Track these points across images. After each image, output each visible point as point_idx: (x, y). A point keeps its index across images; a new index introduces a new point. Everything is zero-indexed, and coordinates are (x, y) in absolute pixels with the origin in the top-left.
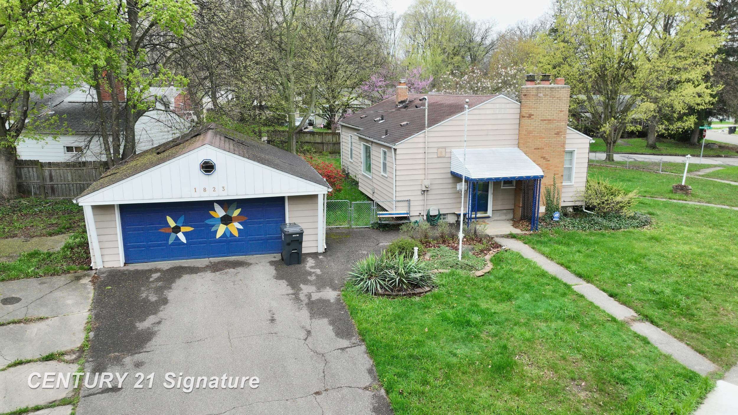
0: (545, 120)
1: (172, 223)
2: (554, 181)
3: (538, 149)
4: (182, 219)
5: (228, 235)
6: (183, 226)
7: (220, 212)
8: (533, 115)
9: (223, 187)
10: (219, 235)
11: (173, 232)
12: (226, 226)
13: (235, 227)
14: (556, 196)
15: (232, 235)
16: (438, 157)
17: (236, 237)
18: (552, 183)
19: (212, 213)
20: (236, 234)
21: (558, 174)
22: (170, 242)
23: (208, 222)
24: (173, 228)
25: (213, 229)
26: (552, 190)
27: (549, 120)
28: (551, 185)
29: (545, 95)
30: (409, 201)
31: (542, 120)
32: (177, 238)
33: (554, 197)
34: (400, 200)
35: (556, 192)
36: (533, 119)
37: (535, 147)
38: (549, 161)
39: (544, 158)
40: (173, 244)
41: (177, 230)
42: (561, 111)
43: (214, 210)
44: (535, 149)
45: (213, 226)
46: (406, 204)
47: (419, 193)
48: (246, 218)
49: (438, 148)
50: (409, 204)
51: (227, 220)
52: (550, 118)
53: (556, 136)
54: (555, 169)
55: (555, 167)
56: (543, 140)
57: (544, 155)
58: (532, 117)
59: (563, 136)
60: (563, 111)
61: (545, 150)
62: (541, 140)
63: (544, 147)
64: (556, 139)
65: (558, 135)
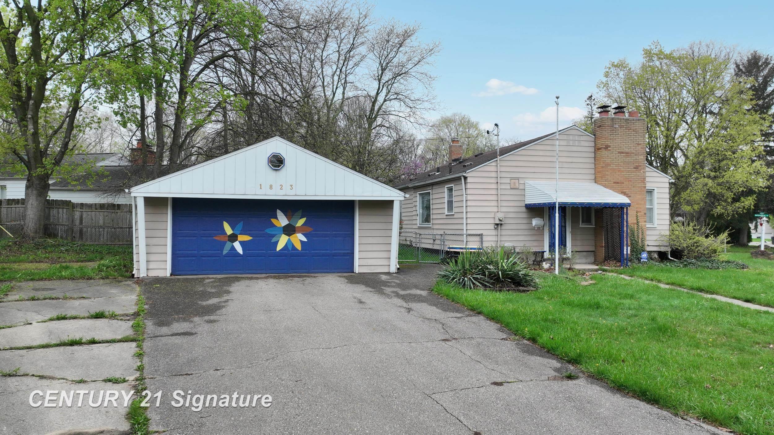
0: (623, 153)
1: (228, 230)
2: (637, 220)
3: (618, 183)
4: (240, 226)
5: (290, 248)
6: (240, 234)
7: (282, 220)
8: (610, 146)
9: (291, 186)
10: (280, 247)
11: (229, 240)
12: (288, 237)
13: (299, 238)
14: (640, 237)
15: (294, 248)
16: (511, 189)
17: (298, 250)
18: (635, 222)
19: (274, 221)
20: (299, 247)
21: (641, 212)
22: (225, 252)
23: (269, 231)
24: (230, 236)
25: (274, 240)
26: (636, 229)
27: (627, 153)
28: (634, 224)
29: (621, 127)
30: (481, 235)
31: (619, 153)
32: (233, 248)
33: (638, 237)
34: (472, 233)
35: (640, 231)
36: (610, 150)
37: (615, 181)
39: (625, 193)
40: (227, 255)
41: (233, 238)
42: (638, 144)
43: (277, 218)
44: (615, 183)
45: (273, 236)
46: (478, 238)
47: (492, 227)
48: (311, 229)
49: (512, 179)
50: (482, 238)
51: (289, 230)
53: (635, 170)
54: (637, 206)
55: (637, 204)
56: (622, 173)
57: (624, 191)
58: (609, 148)
59: (642, 170)
60: (640, 144)
61: (625, 185)
62: (620, 173)
63: (623, 181)
64: (635, 174)
65: (637, 170)
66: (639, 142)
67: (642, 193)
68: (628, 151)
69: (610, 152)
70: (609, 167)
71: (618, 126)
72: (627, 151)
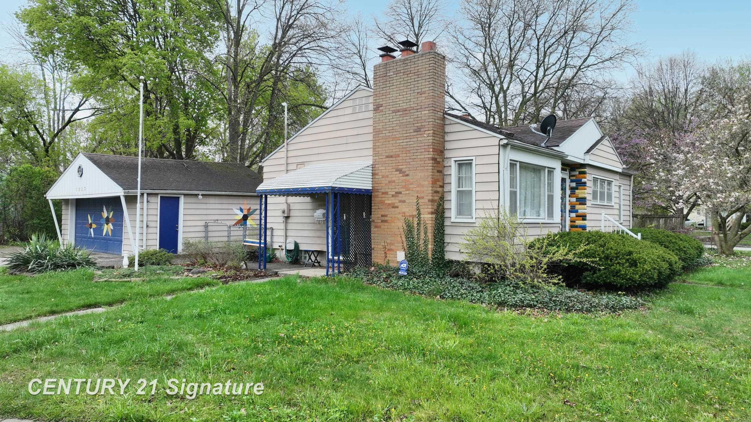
0: (399, 111)
1: (90, 220)
2: (418, 209)
3: (391, 157)
4: (93, 217)
6: (93, 223)
7: (105, 213)
8: (381, 105)
9: (85, 187)
10: (104, 233)
11: (90, 227)
13: (110, 227)
14: (422, 237)
15: (109, 234)
18: (415, 213)
21: (423, 198)
22: (89, 236)
23: (101, 221)
24: (90, 224)
25: (103, 227)
26: (415, 225)
27: (405, 110)
28: (413, 216)
29: (397, 73)
31: (393, 112)
32: (91, 233)
33: (419, 239)
35: (422, 228)
36: (382, 111)
37: (387, 154)
38: (407, 175)
39: (400, 171)
42: (421, 93)
44: (387, 157)
45: (103, 224)
48: (114, 220)
49: (298, 164)
50: (272, 232)
51: (108, 220)
52: (405, 106)
53: (416, 133)
54: (418, 189)
55: (418, 186)
56: (398, 141)
57: (400, 167)
58: (380, 108)
59: (426, 132)
60: (424, 93)
61: (401, 158)
62: (394, 142)
63: (399, 153)
64: (416, 139)
65: (419, 133)
66: (423, 90)
67: (426, 168)
68: (407, 106)
69: (382, 113)
70: (380, 135)
71: (392, 74)
72: (404, 107)
